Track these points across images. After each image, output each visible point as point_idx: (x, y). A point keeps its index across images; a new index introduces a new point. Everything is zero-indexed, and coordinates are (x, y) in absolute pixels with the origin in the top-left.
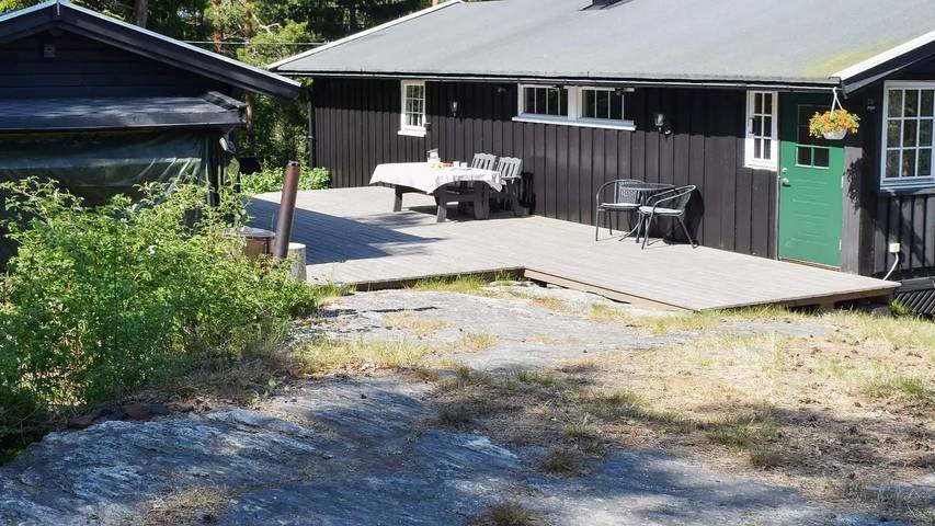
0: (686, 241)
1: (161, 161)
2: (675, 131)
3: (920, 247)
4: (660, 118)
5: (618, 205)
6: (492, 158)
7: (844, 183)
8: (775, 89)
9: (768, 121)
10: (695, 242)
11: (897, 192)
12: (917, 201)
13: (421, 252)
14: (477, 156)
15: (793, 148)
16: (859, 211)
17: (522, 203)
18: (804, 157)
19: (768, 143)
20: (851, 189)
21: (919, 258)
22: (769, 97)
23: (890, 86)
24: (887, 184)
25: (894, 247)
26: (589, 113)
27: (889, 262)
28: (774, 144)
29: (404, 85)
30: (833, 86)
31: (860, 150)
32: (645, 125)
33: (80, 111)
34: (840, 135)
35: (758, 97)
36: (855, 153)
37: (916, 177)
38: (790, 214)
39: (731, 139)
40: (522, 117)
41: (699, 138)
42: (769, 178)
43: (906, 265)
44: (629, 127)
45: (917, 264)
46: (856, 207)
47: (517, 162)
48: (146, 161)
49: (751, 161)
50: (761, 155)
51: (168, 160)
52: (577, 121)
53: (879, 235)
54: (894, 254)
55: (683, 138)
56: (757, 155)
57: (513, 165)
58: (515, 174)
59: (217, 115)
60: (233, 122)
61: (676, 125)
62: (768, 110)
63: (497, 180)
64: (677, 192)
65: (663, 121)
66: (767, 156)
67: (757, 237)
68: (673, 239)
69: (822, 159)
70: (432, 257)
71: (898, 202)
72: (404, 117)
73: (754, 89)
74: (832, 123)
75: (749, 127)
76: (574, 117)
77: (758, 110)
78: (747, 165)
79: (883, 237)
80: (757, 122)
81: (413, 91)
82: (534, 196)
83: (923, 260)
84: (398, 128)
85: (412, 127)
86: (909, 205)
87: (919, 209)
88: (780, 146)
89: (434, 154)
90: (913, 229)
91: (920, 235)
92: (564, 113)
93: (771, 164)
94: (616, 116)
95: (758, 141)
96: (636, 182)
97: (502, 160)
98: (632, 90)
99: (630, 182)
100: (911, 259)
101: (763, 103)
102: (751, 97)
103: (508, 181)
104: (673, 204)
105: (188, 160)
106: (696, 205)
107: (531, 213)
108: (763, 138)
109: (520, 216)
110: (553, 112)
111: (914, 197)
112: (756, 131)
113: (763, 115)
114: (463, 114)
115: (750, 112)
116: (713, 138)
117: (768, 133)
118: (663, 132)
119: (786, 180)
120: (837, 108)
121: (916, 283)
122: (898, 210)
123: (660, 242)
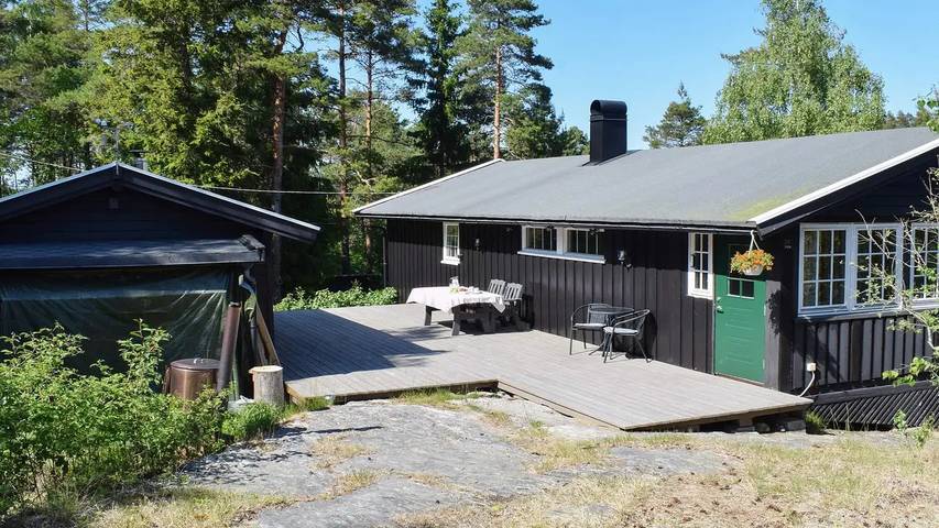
0: (641, 356)
1: (192, 292)
2: (635, 265)
3: (835, 366)
4: (622, 254)
5: (591, 325)
6: (503, 283)
7: (766, 310)
8: (710, 232)
9: (706, 256)
10: (649, 356)
11: (813, 318)
12: (831, 326)
13: (419, 364)
14: (493, 281)
15: (726, 280)
16: (778, 336)
17: (524, 319)
18: (734, 289)
19: (705, 275)
20: (771, 318)
21: (833, 375)
22: (706, 237)
23: (805, 227)
24: (805, 312)
25: (811, 367)
26: (572, 249)
27: (807, 379)
28: (711, 277)
29: (446, 225)
30: (750, 229)
31: (779, 283)
32: (612, 259)
33: (125, 252)
34: (758, 272)
35: (698, 237)
36: (774, 286)
37: (831, 305)
38: (724, 336)
39: (676, 272)
40: (525, 252)
41: (652, 271)
42: (707, 304)
43: (822, 382)
44: (600, 260)
45: (832, 380)
46: (776, 332)
47: (519, 287)
48: (178, 293)
49: (693, 291)
50: (700, 286)
51: (199, 292)
52: (563, 255)
53: (797, 356)
54: (811, 372)
55: (640, 270)
56: (698, 286)
57: (517, 289)
58: (517, 296)
59: (240, 255)
60: (253, 260)
61: (635, 260)
62: (706, 249)
63: (501, 302)
64: (637, 315)
65: (625, 256)
66: (705, 286)
67: (699, 356)
68: (633, 354)
69: (749, 290)
70: (426, 369)
71: (813, 327)
72: (445, 250)
73: (694, 231)
74: (751, 262)
75: (691, 263)
76: (561, 252)
77: (698, 248)
78: (689, 294)
79: (801, 358)
80: (696, 257)
81: (452, 231)
82: (533, 314)
83: (838, 376)
84: (442, 259)
85: (451, 257)
86: (824, 329)
87: (833, 333)
88: (715, 278)
89: (455, 281)
90: (828, 350)
91: (835, 356)
92: (555, 249)
93: (708, 294)
94: (592, 252)
95: (698, 274)
96: (605, 306)
97: (509, 285)
98: (603, 230)
99: (601, 306)
100: (826, 377)
101: (701, 243)
102: (692, 238)
103: (512, 302)
104: (633, 325)
105: (216, 292)
106: (651, 325)
107: (532, 328)
108: (701, 272)
109: (522, 331)
110: (547, 248)
111: (828, 324)
112: (696, 265)
113: (701, 253)
114: (483, 248)
115: (692, 250)
116: (663, 271)
117: (705, 268)
118: (624, 265)
119: (719, 307)
120: (755, 248)
121: (832, 396)
122: (814, 335)
123: (623, 356)
